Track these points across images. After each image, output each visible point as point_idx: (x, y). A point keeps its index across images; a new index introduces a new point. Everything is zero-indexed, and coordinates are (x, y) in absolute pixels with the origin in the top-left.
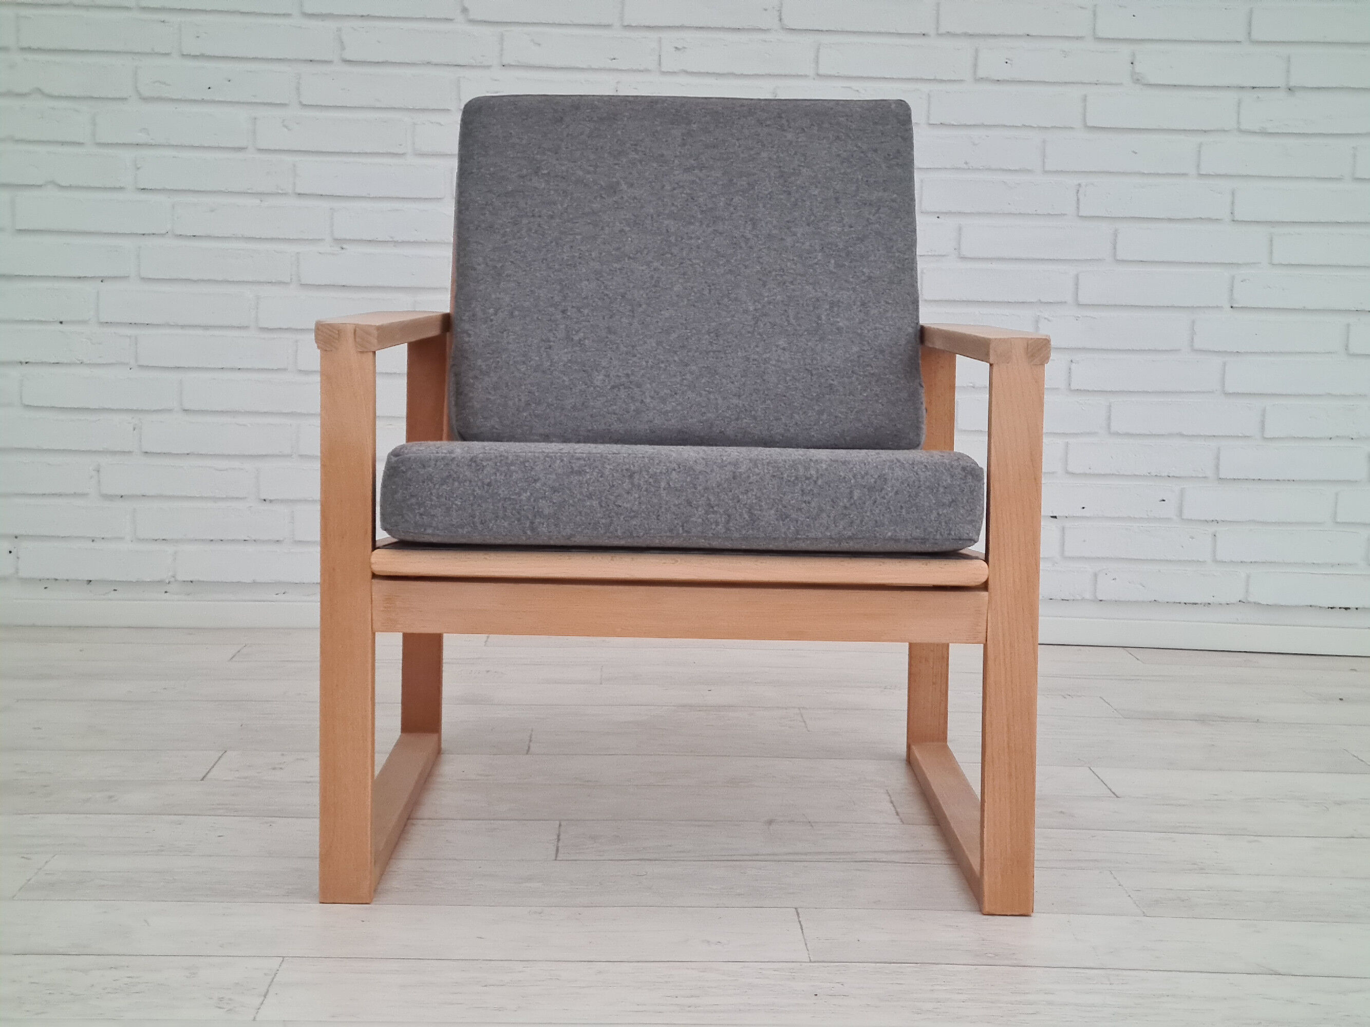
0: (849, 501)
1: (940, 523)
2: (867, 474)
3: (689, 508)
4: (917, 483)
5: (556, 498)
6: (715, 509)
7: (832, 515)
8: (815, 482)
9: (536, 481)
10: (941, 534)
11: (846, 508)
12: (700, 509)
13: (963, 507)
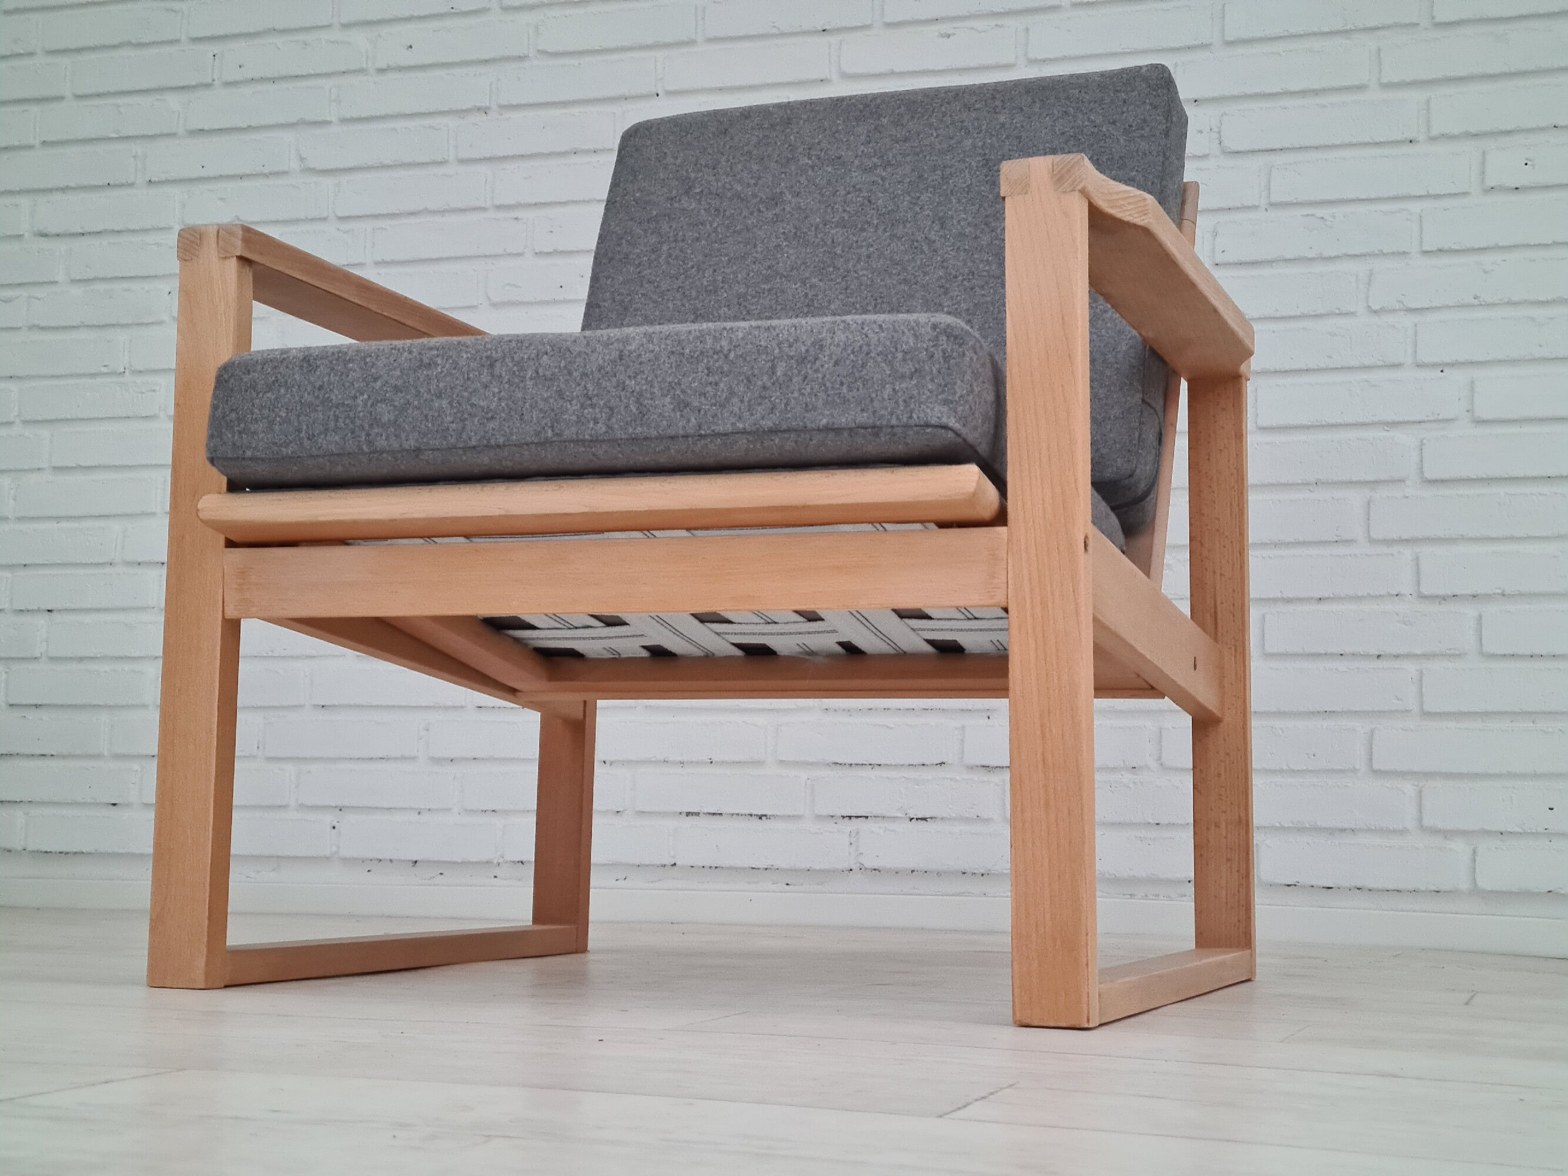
0: (770, 378)
1: (896, 402)
2: (796, 340)
3: (561, 402)
4: (865, 348)
5: (399, 400)
6: (594, 400)
7: (746, 399)
8: (726, 356)
9: (375, 380)
10: (898, 418)
11: (764, 388)
12: (574, 402)
13: (932, 380)
